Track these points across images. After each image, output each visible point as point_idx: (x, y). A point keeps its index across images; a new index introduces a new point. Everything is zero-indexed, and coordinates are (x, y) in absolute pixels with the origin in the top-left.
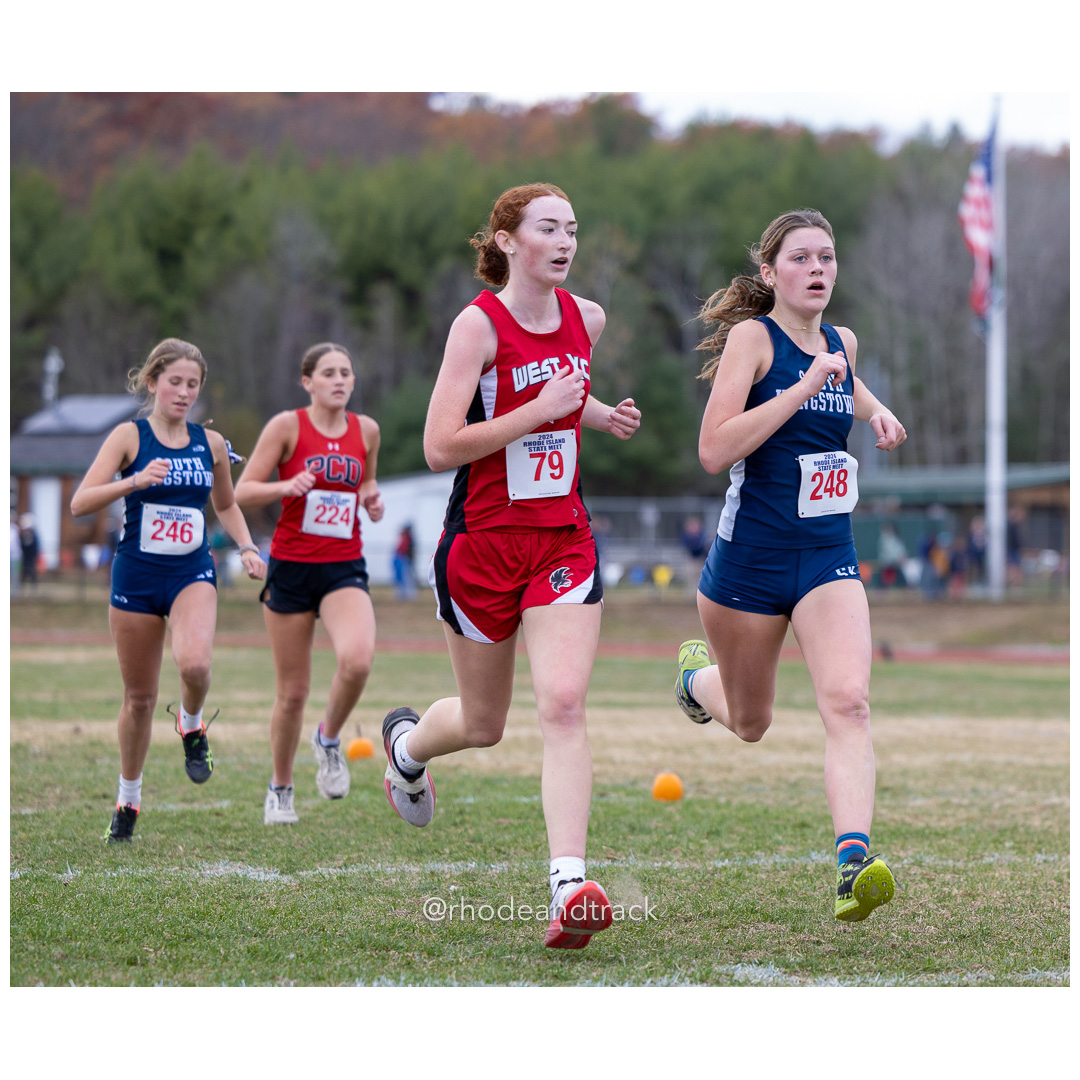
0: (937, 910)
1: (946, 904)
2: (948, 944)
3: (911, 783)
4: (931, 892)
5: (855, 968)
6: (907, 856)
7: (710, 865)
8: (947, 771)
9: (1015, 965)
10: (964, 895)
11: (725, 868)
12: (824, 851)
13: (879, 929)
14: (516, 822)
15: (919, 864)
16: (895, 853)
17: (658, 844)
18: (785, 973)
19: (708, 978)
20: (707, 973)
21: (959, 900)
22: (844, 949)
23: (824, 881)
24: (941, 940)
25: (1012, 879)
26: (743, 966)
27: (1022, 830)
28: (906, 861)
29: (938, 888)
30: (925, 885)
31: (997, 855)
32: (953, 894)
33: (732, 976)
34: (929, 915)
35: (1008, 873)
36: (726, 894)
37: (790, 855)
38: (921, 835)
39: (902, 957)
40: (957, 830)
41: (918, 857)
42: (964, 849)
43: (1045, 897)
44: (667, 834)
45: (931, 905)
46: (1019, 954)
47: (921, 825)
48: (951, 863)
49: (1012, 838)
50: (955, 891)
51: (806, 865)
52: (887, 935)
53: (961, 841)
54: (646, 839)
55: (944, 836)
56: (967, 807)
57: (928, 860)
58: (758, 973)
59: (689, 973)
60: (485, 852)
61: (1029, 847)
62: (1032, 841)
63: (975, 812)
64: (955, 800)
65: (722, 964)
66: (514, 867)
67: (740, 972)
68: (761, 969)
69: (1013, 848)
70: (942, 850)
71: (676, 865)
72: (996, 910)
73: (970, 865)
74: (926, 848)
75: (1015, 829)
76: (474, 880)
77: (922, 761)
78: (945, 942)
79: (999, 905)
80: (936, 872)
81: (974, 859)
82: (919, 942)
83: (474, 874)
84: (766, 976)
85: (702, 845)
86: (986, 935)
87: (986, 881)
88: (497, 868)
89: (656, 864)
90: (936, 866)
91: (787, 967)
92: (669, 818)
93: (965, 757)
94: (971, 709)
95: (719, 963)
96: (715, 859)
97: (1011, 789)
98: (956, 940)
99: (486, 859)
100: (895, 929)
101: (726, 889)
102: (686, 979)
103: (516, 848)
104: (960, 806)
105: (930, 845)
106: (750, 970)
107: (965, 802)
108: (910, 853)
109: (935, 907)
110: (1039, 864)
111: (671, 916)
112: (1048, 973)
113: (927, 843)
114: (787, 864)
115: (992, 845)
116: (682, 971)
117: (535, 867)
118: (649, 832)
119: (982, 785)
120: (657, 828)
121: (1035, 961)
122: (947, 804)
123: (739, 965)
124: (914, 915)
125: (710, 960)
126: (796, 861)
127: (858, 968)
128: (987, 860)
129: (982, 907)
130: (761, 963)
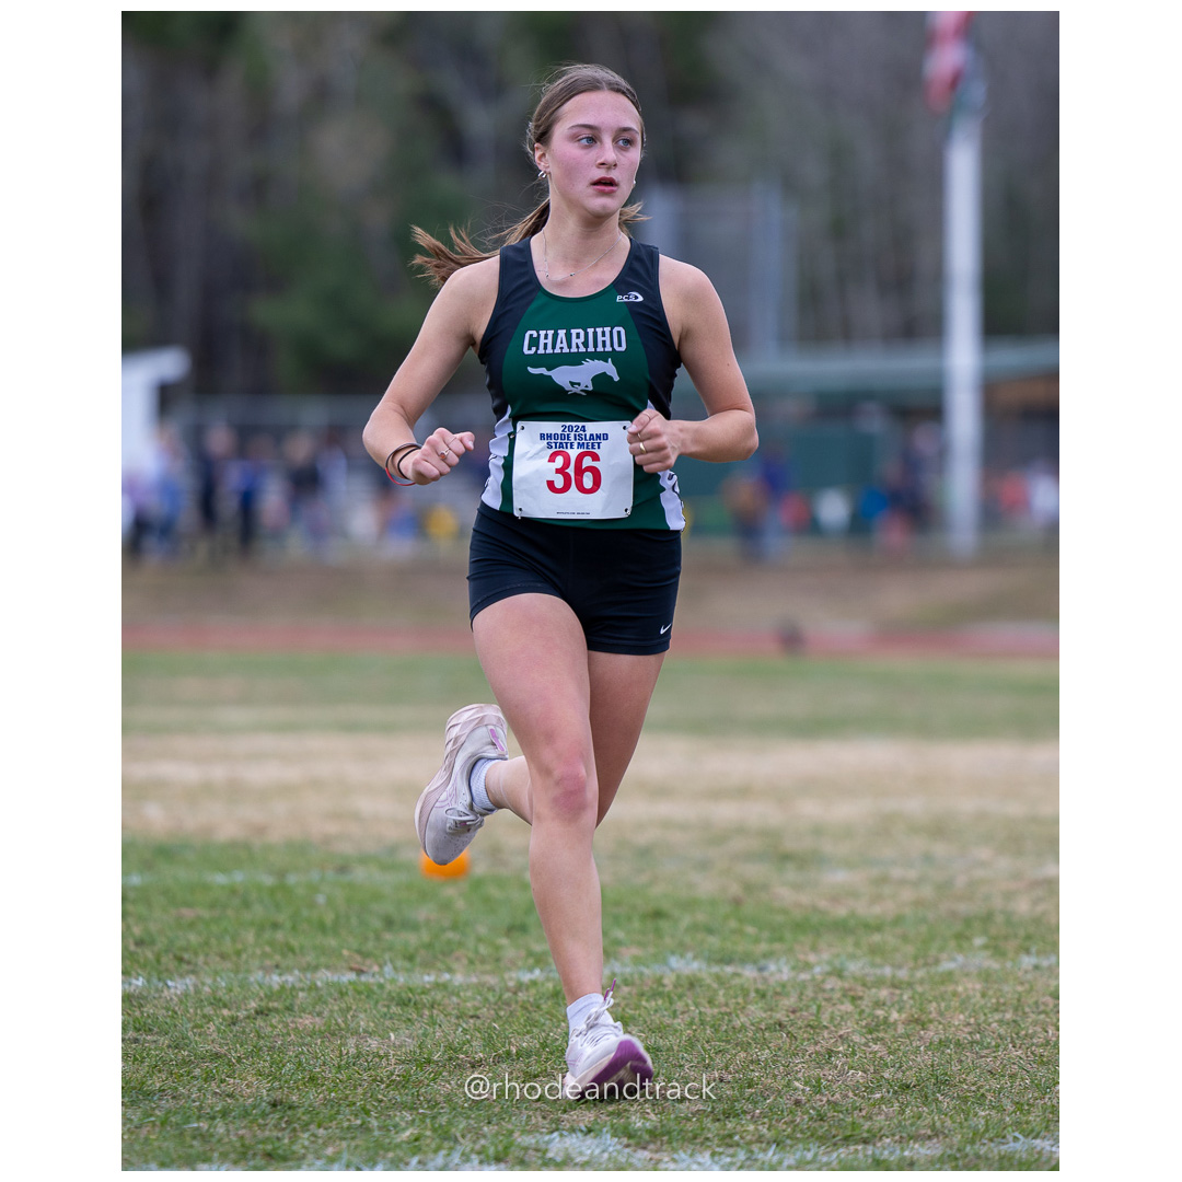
0: (866, 1045)
1: (881, 1035)
2: (882, 1097)
3: (828, 847)
4: (857, 1017)
5: (737, 1138)
6: (820, 963)
7: (511, 979)
8: (885, 826)
9: (987, 1130)
10: (908, 1022)
11: (534, 983)
12: (690, 955)
13: (775, 1076)
14: (206, 914)
15: (839, 973)
16: (801, 957)
17: (429, 946)
18: (628, 1146)
19: (506, 1155)
20: (506, 1148)
21: (901, 1029)
22: (720, 1107)
23: (690, 1002)
24: (872, 1093)
25: (983, 995)
26: (561, 1135)
27: (999, 919)
28: (817, 970)
29: (867, 1010)
30: (848, 1007)
31: (960, 958)
32: (891, 1019)
33: (546, 1151)
34: (854, 1053)
35: (978, 986)
36: (535, 1024)
37: (637, 961)
38: (842, 928)
39: (811, 1119)
40: (898, 920)
41: (837, 963)
42: (910, 949)
43: (1035, 1023)
44: (443, 930)
45: (856, 1038)
46: (993, 1113)
47: (841, 912)
48: (888, 971)
49: (985, 932)
50: (895, 1016)
51: (661, 978)
52: (788, 1085)
53: (905, 938)
54: (412, 939)
55: (878, 928)
56: (917, 884)
57: (853, 967)
58: (587, 1147)
59: (477, 1147)
60: (158, 961)
61: (1011, 945)
62: (1016, 936)
63: (927, 892)
64: (896, 872)
65: (530, 1132)
66: (203, 984)
67: (557, 1145)
68: (589, 1140)
69: (985, 947)
70: (874, 950)
71: (459, 979)
72: (958, 1044)
73: (920, 974)
74: (850, 949)
75: (988, 918)
76: (141, 1006)
77: (845, 811)
78: (878, 1096)
79: (963, 1036)
80: (864, 985)
81: (926, 964)
82: (837, 1096)
83: (140, 997)
84: (597, 1152)
85: (498, 948)
86: (943, 1083)
87: (943, 999)
88: (177, 986)
89: (426, 978)
90: (867, 975)
91: (630, 1136)
92: (446, 906)
93: (915, 806)
94: (925, 729)
95: (523, 1132)
96: (519, 968)
97: (984, 853)
98: (895, 1092)
99: (159, 973)
100: (800, 1075)
101: (536, 1016)
102: (474, 1156)
103: (207, 955)
104: (902, 882)
105: (857, 944)
106: (573, 1143)
107: (912, 874)
108: (825, 956)
109: (864, 1040)
110: (1026, 972)
111: (451, 1059)
112: (1038, 1141)
113: (850, 940)
114: (632, 975)
115: (952, 943)
116: (466, 1144)
117: (236, 983)
118: (414, 927)
119: (940, 849)
120: (428, 921)
121: (1017, 1124)
122: (883, 880)
123: (556, 1134)
124: (830, 1053)
125: (510, 1127)
126: (646, 971)
127: (742, 1138)
128: (946, 966)
129: (936, 1039)
130: (590, 1131)
